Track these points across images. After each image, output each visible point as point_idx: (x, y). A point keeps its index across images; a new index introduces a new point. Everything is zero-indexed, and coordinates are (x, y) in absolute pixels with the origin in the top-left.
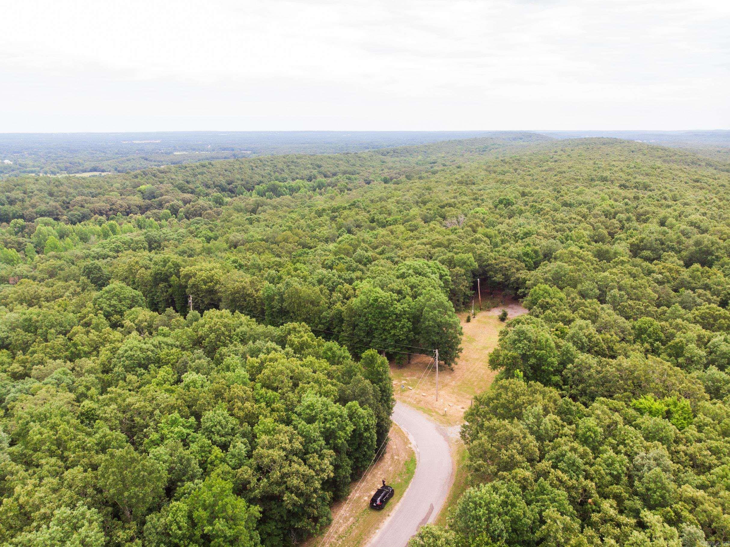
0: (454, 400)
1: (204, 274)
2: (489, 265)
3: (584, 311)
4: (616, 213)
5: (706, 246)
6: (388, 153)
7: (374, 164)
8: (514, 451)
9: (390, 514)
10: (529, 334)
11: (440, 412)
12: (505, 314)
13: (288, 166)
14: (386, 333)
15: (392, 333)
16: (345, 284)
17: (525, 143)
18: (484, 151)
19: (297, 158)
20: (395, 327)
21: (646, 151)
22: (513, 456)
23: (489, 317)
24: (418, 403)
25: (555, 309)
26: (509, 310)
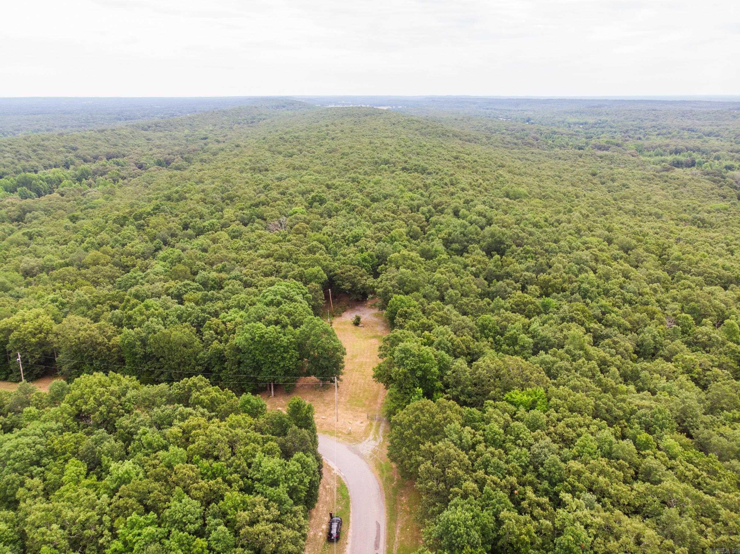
0: (351, 416)
1: (29, 326)
2: (336, 275)
3: (436, 315)
4: (419, 207)
5: (499, 237)
6: (149, 127)
7: (138, 142)
8: (456, 468)
9: (348, 542)
10: (413, 351)
11: (344, 431)
12: (358, 319)
13: (34, 151)
14: (275, 366)
15: (282, 365)
16: (212, 319)
17: (290, 113)
18: (252, 122)
19: (43, 140)
20: (283, 358)
21: (404, 124)
22: (456, 472)
23: (343, 323)
24: (321, 427)
25: (413, 317)
26: (357, 312)
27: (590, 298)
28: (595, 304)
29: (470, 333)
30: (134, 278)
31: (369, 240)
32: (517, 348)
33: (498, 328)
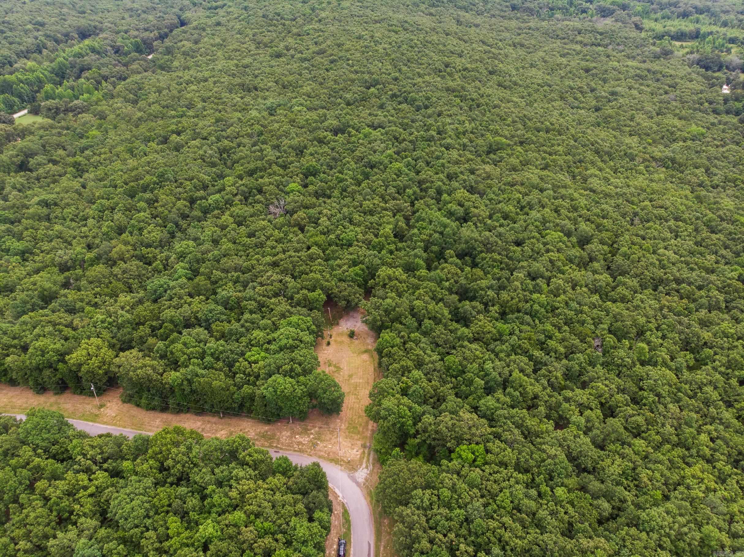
0: (350, 445)
2: (333, 293)
11: (345, 460)
12: (353, 333)
16: (240, 360)
23: (341, 334)
24: (329, 455)
25: (396, 357)
26: (351, 319)
27: (538, 318)
28: (541, 327)
29: (438, 374)
30: (162, 286)
31: (360, 244)
32: (472, 388)
33: (460, 367)
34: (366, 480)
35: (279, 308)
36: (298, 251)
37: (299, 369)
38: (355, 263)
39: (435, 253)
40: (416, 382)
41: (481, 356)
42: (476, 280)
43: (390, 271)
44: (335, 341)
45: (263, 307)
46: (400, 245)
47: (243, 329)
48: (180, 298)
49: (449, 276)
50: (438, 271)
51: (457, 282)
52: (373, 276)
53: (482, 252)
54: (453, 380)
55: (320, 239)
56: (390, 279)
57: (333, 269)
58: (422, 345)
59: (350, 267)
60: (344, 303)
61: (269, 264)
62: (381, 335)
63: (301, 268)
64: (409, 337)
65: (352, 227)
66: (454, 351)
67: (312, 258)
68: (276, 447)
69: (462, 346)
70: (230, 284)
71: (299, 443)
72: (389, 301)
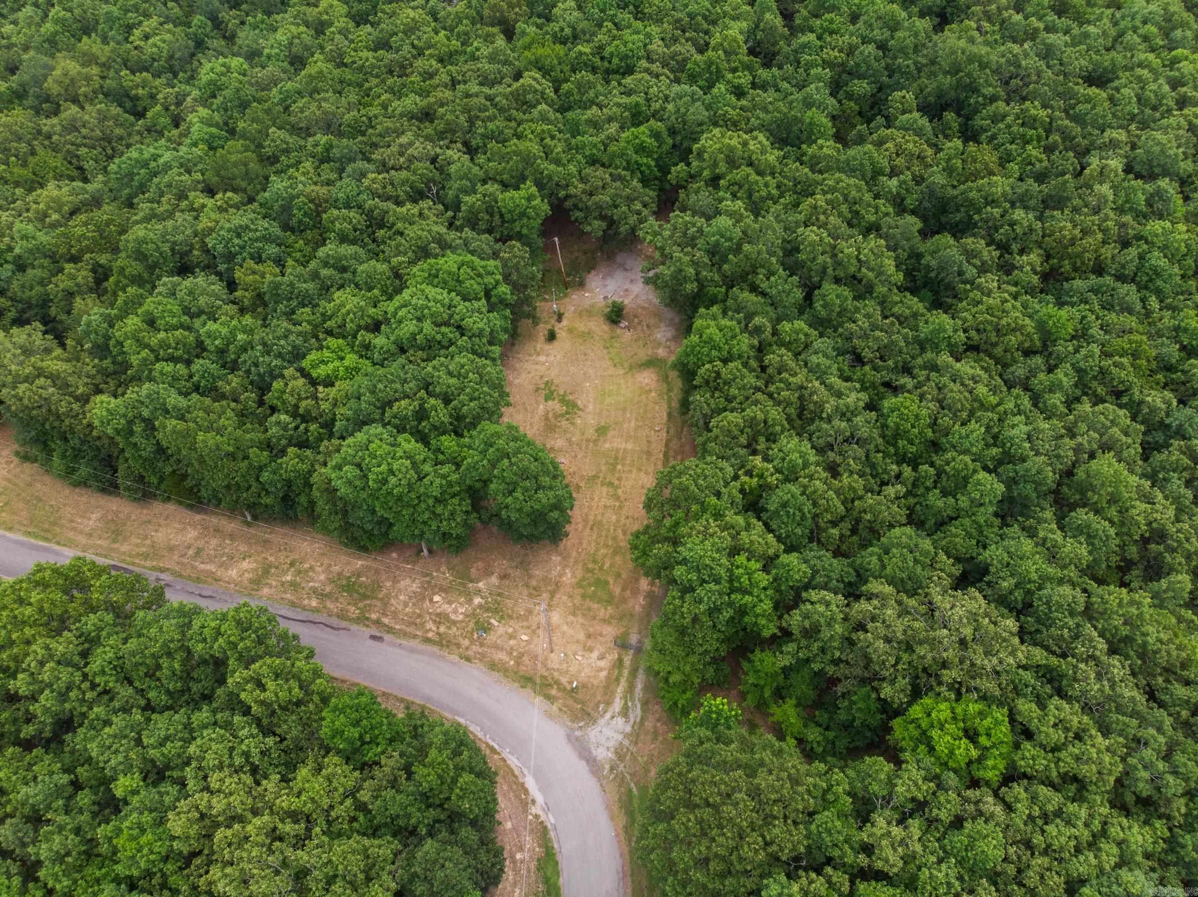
0: (582, 635)
11: (564, 681)
23: (587, 313)
24: (518, 664)
25: (734, 391)
26: (619, 275)
27: (1158, 292)
28: (1167, 320)
29: (860, 452)
30: (145, 165)
31: (656, 67)
32: (964, 502)
33: (929, 433)
34: (620, 754)
35: (412, 232)
36: (492, 85)
37: (441, 414)
38: (637, 117)
39: (858, 99)
40: (790, 476)
41: (994, 400)
42: (975, 176)
43: (733, 140)
44: (570, 331)
45: (381, 226)
46: (764, 74)
47: (310, 286)
48: (182, 196)
49: (900, 161)
50: (869, 147)
51: (919, 180)
52: (684, 155)
53: (993, 99)
54: (907, 471)
55: (551, 52)
56: (732, 163)
57: (576, 132)
58: (814, 359)
59: (622, 128)
60: (596, 226)
61: (412, 116)
62: (698, 323)
63: (491, 126)
64: (775, 333)
65: (639, 24)
66: (906, 381)
67: (523, 102)
68: (378, 622)
69: (934, 367)
70: (308, 165)
71: (441, 618)
72: (723, 221)
